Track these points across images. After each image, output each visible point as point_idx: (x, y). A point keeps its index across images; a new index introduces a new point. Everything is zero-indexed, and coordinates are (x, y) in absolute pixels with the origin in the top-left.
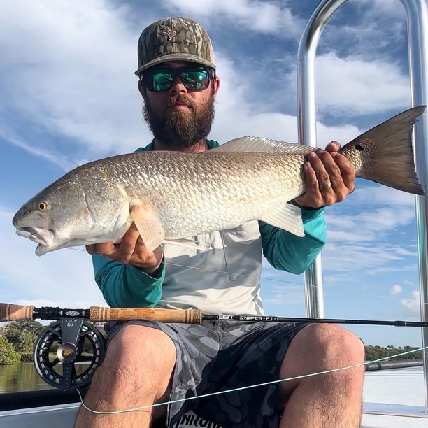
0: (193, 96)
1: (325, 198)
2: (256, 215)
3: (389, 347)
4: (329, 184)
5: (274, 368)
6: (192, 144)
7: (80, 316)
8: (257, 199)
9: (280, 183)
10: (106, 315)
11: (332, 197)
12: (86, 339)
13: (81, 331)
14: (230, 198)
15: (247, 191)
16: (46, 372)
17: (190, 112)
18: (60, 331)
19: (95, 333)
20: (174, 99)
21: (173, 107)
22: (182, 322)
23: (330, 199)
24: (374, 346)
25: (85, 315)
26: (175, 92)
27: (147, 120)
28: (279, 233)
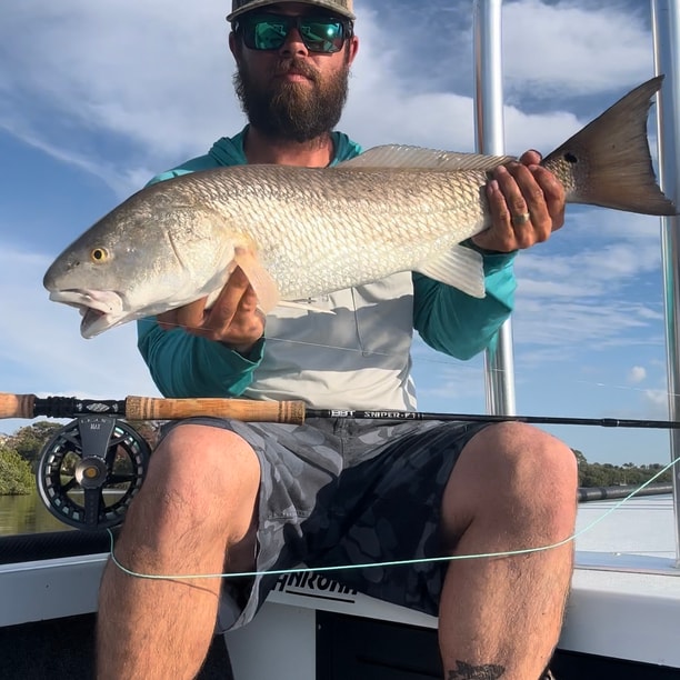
0: (316, 62)
1: (519, 237)
2: (409, 264)
3: (625, 465)
4: (527, 216)
5: (433, 496)
6: (311, 138)
7: (111, 411)
8: (411, 240)
9: (445, 215)
10: (152, 410)
11: (530, 235)
12: (120, 448)
13: (113, 437)
14: (373, 237)
15: (397, 226)
16: (58, 502)
17: (311, 87)
18: (78, 437)
19: (135, 440)
20: (287, 64)
21: (283, 76)
22: (274, 422)
23: (527, 239)
24: (602, 463)
25: (118, 409)
26: (288, 53)
27: (239, 95)
28: (441, 291)
